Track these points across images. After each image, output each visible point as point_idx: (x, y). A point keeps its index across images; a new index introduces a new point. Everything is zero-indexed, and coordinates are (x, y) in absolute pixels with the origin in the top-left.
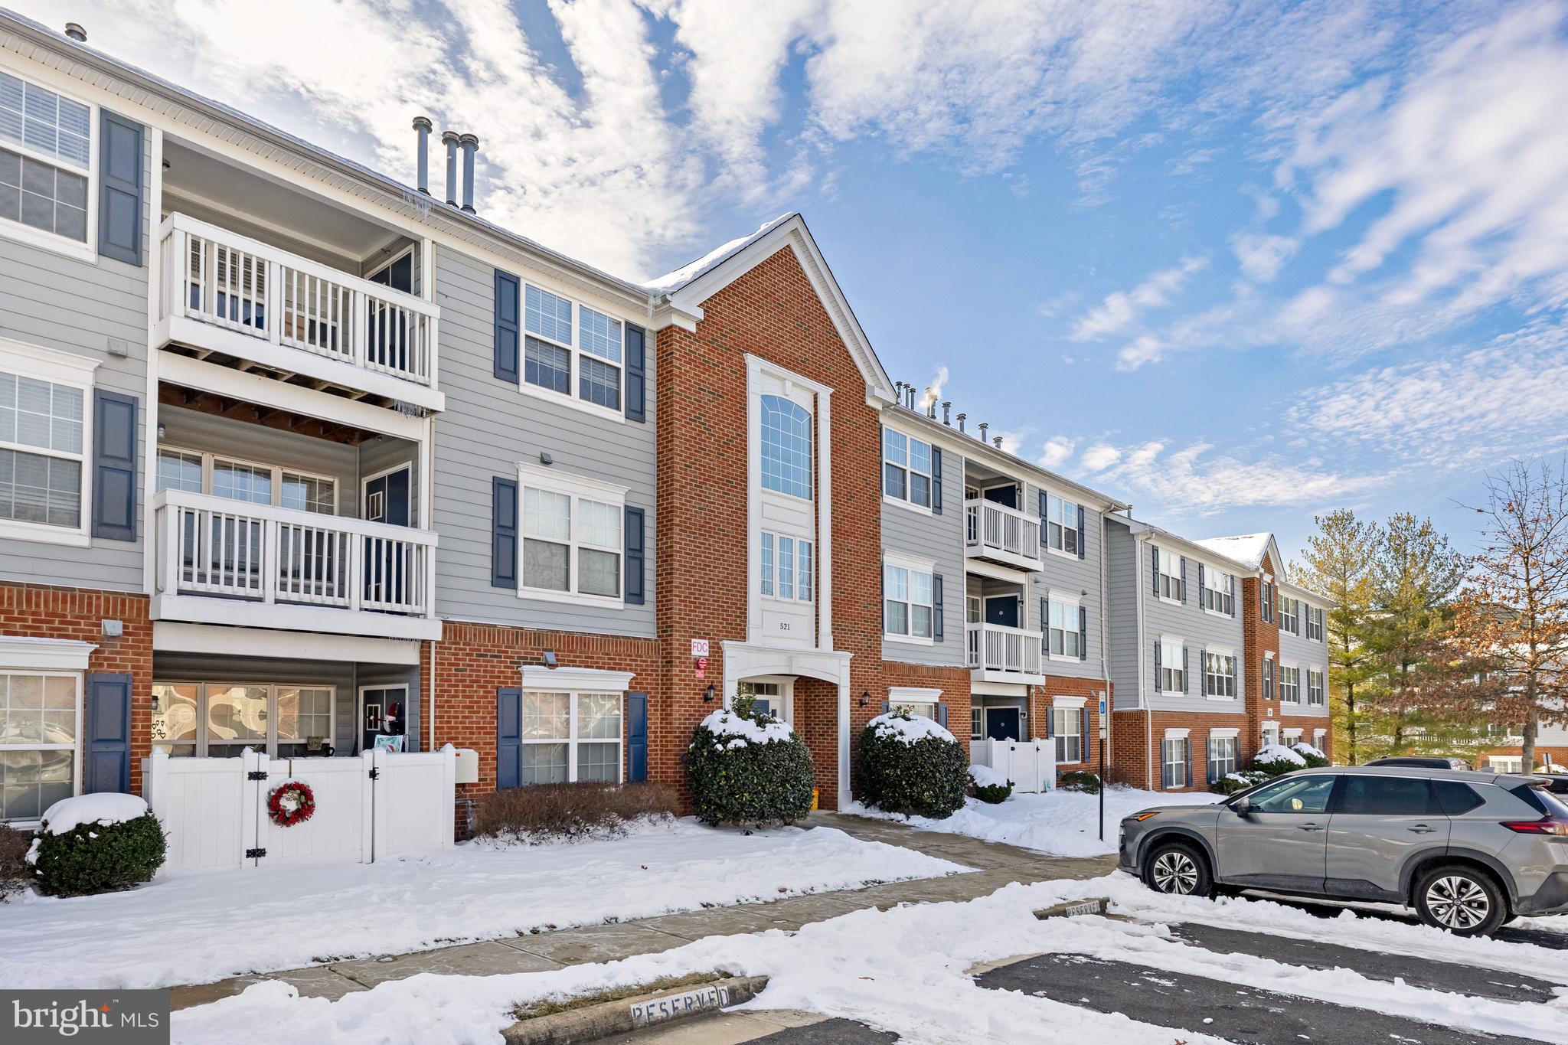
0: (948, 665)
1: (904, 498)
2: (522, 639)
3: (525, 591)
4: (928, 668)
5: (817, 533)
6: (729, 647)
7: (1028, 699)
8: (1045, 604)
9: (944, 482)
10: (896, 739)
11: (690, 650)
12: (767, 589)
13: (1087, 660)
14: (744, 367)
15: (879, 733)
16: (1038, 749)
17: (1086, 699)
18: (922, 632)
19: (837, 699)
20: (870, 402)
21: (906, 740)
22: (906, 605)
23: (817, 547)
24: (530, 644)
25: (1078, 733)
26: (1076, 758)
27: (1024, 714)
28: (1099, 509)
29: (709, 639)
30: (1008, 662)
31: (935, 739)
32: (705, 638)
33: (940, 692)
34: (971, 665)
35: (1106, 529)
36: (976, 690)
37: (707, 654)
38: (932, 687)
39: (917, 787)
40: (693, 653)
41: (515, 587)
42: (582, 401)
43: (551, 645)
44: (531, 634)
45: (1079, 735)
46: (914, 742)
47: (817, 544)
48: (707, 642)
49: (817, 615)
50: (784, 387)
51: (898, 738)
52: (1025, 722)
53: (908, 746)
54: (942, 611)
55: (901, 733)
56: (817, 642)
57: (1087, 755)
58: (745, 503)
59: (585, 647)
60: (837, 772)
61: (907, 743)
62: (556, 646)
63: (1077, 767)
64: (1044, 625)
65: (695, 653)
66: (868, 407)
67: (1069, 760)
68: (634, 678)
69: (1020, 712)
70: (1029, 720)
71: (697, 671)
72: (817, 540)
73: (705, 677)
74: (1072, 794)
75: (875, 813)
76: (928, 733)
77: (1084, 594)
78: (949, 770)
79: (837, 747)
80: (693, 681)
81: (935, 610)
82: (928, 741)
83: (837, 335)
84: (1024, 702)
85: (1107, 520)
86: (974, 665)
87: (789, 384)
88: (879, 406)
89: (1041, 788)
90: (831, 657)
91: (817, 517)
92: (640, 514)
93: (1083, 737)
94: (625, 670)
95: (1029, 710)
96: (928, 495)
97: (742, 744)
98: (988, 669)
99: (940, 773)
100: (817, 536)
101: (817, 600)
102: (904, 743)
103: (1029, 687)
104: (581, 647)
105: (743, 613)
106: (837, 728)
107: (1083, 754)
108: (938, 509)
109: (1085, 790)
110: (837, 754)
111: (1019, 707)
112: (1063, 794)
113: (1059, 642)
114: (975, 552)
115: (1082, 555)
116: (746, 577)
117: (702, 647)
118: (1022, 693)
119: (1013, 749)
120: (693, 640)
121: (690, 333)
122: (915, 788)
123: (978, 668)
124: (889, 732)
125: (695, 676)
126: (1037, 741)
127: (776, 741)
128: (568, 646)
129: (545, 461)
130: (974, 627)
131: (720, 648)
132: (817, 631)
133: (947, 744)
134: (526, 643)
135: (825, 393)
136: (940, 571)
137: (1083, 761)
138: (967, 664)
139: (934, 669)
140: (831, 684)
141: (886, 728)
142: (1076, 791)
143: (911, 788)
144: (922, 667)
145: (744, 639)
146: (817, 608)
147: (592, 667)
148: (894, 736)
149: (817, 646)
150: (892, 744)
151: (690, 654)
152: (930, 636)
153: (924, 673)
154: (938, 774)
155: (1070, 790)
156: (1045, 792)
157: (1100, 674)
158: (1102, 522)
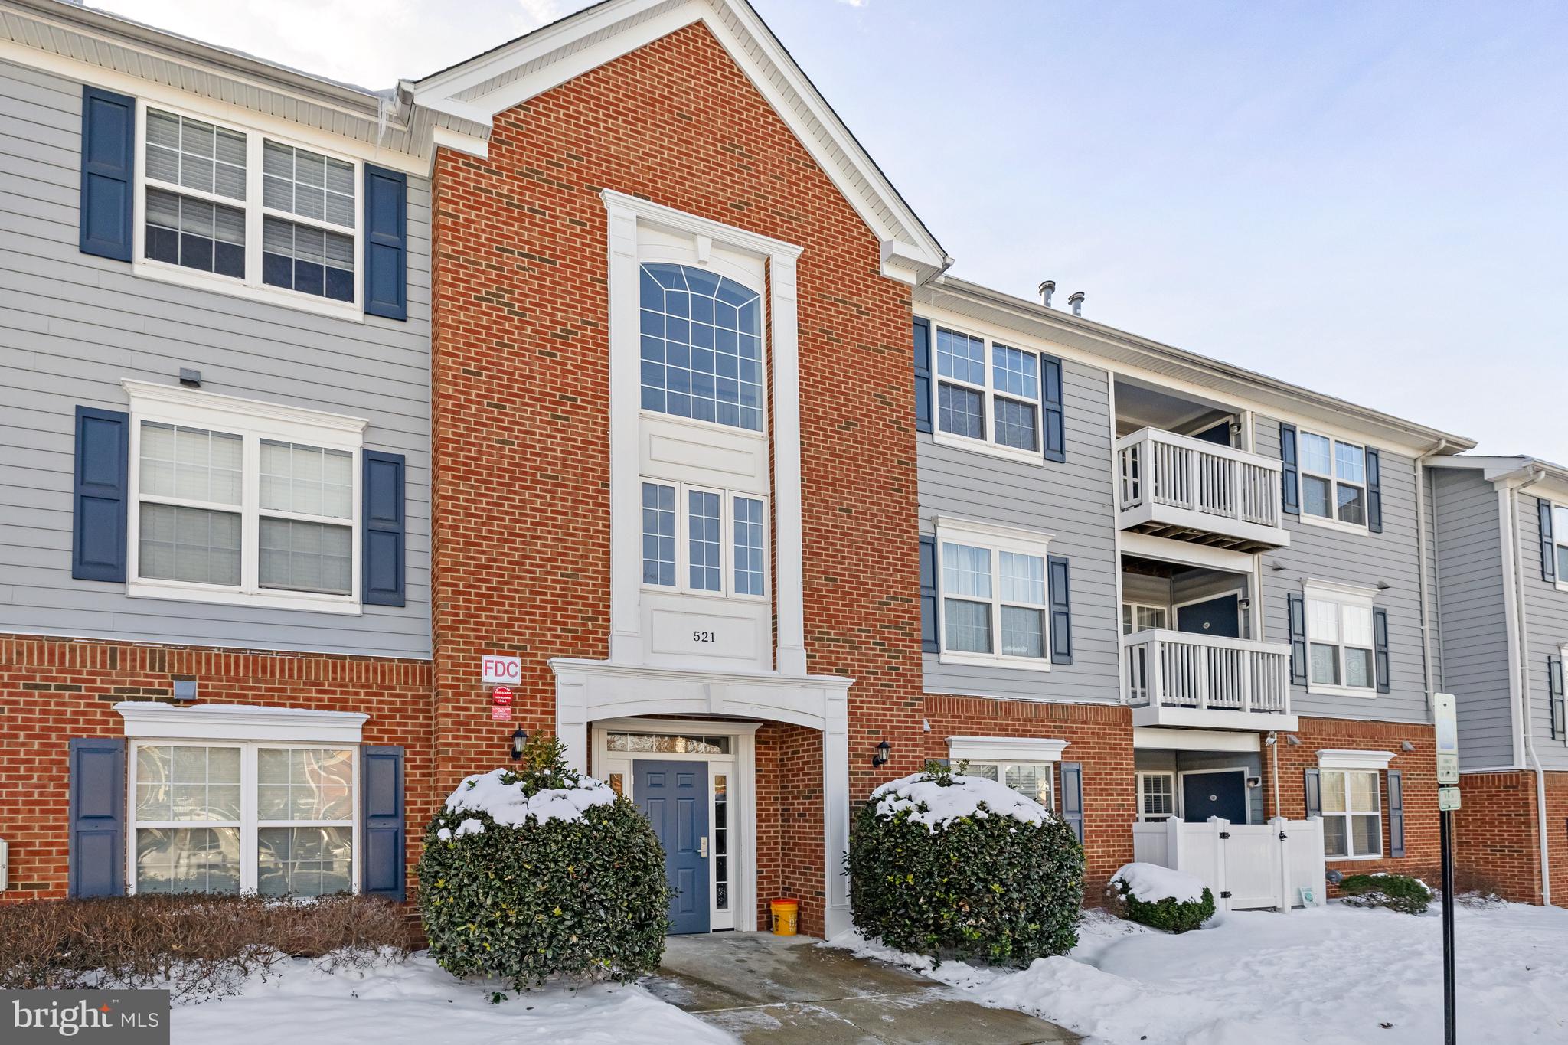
0: (1081, 701)
1: (982, 435)
2: (124, 660)
3: (138, 586)
4: (1037, 706)
5: (772, 482)
6: (565, 670)
7: (1262, 757)
8: (1297, 605)
9: (1067, 411)
10: (910, 819)
11: (479, 674)
12: (658, 572)
13: (1393, 694)
14: (603, 214)
15: (882, 808)
16: (1282, 836)
17: (1392, 755)
18: (1024, 649)
19: (821, 755)
20: (887, 270)
21: (929, 820)
22: (989, 606)
23: (773, 506)
24: (143, 667)
25: (1375, 809)
26: (1373, 849)
27: (1256, 781)
28: (1413, 454)
29: (521, 655)
30: (1213, 692)
31: (995, 818)
32: (513, 654)
33: (1063, 743)
34: (1133, 702)
35: (1429, 486)
36: (1142, 740)
37: (517, 680)
38: (1048, 737)
39: (949, 907)
40: (484, 678)
41: (121, 578)
42: (267, 286)
43: (189, 668)
44: (143, 652)
45: (1379, 813)
46: (945, 825)
47: (773, 501)
48: (517, 660)
49: (774, 617)
50: (696, 251)
51: (915, 816)
52: (1258, 794)
53: (932, 832)
54: (1067, 615)
55: (923, 809)
56: (775, 661)
57: (1396, 843)
58: (605, 432)
59: (264, 671)
60: (823, 876)
61: (930, 826)
62: (199, 670)
63: (1375, 866)
64: (1296, 635)
65: (489, 677)
66: (886, 280)
67: (1356, 853)
68: (368, 723)
69: (1247, 776)
70: (1265, 789)
71: (494, 708)
72: (773, 494)
73: (515, 718)
74: (1364, 913)
75: (878, 951)
76: (982, 806)
77: (1383, 587)
78: (1027, 877)
79: (822, 833)
80: (485, 724)
81: (1054, 614)
82: (980, 823)
83: (813, 164)
84: (1255, 762)
85: (1430, 471)
86: (1140, 700)
87: (704, 244)
88: (910, 278)
89: (1291, 900)
90: (804, 685)
91: (772, 458)
92: (397, 464)
93: (1387, 817)
94: (356, 709)
95: (1265, 774)
96: (1035, 434)
97: (474, 826)
98: (1165, 705)
99: (1002, 883)
100: (773, 488)
101: (774, 592)
102: (924, 827)
103: (1263, 734)
104: (255, 672)
105: (603, 613)
106: (822, 803)
107: (1388, 843)
108: (1057, 452)
109: (1394, 906)
110: (822, 845)
111: (1246, 770)
112: (1342, 913)
113: (1330, 665)
114: (1136, 518)
115: (1377, 526)
116: (607, 553)
117: (506, 669)
118: (1251, 744)
119: (1224, 836)
120: (485, 657)
121: (476, 159)
122: (944, 912)
123: (1148, 704)
124: (899, 806)
125: (489, 717)
126: (1281, 823)
127: (542, 821)
128: (227, 671)
129: (190, 382)
130: (1137, 637)
131: (549, 670)
132: (775, 642)
133: (1024, 827)
134: (133, 667)
135: (786, 256)
136: (1061, 551)
137: (1388, 853)
138: (1124, 698)
139: (1050, 707)
140: (813, 731)
141: (898, 799)
142: (1372, 906)
143: (936, 911)
144: (1023, 703)
145: (605, 654)
146: (774, 605)
147: (283, 705)
148: (908, 812)
149: (775, 668)
150: (903, 828)
151: (480, 681)
152: (1043, 655)
153: (1028, 713)
154: (996, 887)
155: (1358, 905)
156: (1302, 907)
157: (1423, 715)
158: (1420, 473)
